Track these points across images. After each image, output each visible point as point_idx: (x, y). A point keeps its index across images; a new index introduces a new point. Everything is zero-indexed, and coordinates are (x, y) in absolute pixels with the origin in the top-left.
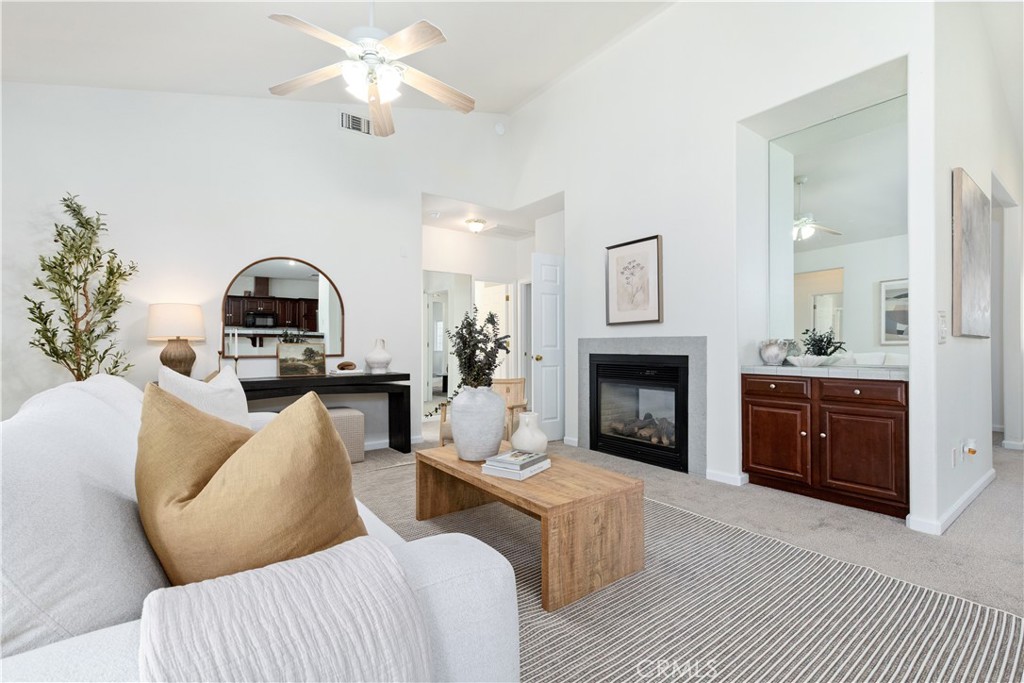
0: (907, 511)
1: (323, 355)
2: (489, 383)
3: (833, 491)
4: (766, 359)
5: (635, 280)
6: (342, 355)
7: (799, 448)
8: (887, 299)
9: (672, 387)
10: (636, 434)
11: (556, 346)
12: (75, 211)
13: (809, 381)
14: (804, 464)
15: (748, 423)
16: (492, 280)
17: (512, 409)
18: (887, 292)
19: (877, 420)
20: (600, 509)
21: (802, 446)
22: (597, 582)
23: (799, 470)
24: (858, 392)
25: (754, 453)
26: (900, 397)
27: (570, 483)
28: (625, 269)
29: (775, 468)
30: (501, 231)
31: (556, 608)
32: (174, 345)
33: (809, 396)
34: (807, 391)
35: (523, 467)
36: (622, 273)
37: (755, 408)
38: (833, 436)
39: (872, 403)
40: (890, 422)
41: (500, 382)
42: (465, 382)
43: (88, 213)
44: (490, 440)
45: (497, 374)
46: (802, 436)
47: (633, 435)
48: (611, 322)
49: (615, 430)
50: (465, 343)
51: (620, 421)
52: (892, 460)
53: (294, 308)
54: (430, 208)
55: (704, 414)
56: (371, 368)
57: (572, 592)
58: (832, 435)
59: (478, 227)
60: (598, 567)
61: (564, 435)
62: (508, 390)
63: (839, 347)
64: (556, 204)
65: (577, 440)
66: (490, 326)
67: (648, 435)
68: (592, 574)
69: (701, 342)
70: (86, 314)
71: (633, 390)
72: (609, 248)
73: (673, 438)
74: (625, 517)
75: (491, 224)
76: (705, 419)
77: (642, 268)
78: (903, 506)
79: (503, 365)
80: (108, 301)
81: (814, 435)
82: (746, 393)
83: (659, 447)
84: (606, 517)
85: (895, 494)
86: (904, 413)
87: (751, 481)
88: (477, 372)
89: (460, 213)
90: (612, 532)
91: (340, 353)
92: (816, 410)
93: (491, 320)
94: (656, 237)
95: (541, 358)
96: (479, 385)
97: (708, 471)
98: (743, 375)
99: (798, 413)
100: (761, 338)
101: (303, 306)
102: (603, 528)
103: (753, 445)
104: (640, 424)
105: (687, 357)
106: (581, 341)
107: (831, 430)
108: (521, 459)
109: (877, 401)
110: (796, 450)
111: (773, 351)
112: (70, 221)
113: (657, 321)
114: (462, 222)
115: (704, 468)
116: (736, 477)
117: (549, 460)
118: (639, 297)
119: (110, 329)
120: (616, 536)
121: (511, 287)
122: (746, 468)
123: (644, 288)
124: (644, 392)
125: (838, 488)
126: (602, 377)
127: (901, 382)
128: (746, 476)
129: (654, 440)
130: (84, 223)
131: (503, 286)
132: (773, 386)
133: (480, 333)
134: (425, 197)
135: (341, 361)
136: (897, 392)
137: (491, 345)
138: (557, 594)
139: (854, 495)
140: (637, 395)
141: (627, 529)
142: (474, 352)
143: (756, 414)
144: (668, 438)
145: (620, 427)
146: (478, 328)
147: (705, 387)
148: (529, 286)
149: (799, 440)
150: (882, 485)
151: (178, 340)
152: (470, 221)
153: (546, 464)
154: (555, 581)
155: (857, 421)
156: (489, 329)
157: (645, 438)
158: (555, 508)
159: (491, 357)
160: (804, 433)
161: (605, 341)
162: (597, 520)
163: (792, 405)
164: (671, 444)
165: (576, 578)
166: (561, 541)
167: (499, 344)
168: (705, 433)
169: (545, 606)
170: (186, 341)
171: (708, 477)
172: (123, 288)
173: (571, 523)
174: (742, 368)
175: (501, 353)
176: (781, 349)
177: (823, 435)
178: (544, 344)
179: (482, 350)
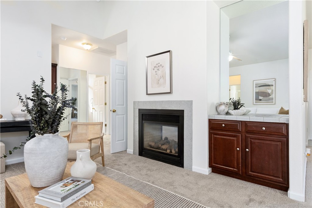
0: (288, 188)
3: (252, 177)
4: (219, 112)
5: (159, 72)
7: (236, 156)
8: (256, 87)
9: (176, 125)
10: (160, 148)
11: (124, 105)
13: (240, 123)
14: (238, 164)
15: (212, 143)
18: (256, 84)
19: (273, 143)
21: (237, 155)
23: (236, 167)
24: (264, 128)
25: (215, 158)
26: (284, 132)
28: (155, 67)
29: (224, 166)
30: (100, 50)
33: (241, 131)
34: (239, 128)
36: (154, 69)
37: (215, 136)
39: (271, 135)
40: (279, 143)
46: (237, 150)
48: (148, 93)
49: (151, 146)
51: (153, 142)
52: (280, 163)
58: (251, 150)
59: (89, 47)
61: (127, 149)
63: (242, 105)
64: (123, 36)
65: (133, 151)
67: (165, 148)
69: (190, 103)
71: (160, 127)
72: (148, 57)
73: (177, 150)
75: (95, 47)
76: (192, 141)
77: (162, 67)
78: (285, 185)
81: (243, 150)
82: (210, 129)
83: (171, 155)
85: (282, 180)
86: (286, 139)
87: (213, 172)
92: (244, 137)
94: (169, 51)
95: (115, 111)
96: (44, 133)
97: (193, 167)
98: (209, 120)
99: (235, 139)
100: (216, 101)
103: (214, 154)
104: (162, 142)
105: (184, 110)
106: (135, 102)
107: (251, 147)
108: (67, 189)
109: (273, 133)
110: (234, 157)
111: (223, 108)
113: (170, 93)
115: (191, 165)
116: (206, 170)
117: (92, 185)
118: (161, 81)
121: (108, 77)
122: (210, 166)
123: (163, 77)
124: (164, 128)
125: (254, 176)
126: (145, 120)
127: (285, 123)
128: (210, 169)
129: (168, 151)
132: (224, 125)
134: (53, 26)
136: (283, 129)
139: (261, 180)
140: (162, 129)
143: (215, 138)
144: (175, 150)
145: (153, 144)
147: (192, 125)
149: (236, 152)
150: (275, 175)
152: (83, 44)
153: (91, 188)
155: (263, 143)
157: (164, 150)
160: (238, 149)
161: (145, 102)
163: (232, 135)
164: (176, 153)
167: (67, 104)
168: (192, 148)
171: (193, 170)
174: (209, 116)
176: (226, 107)
177: (247, 150)
178: (117, 104)
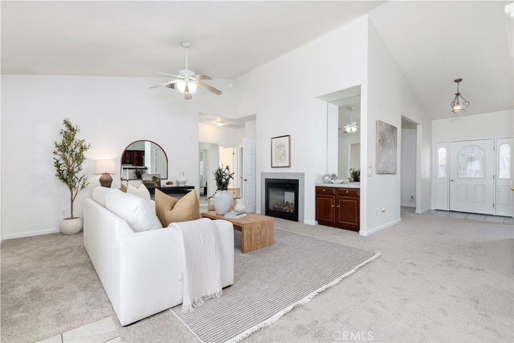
0: (359, 229)
1: (159, 179)
2: (227, 189)
4: (325, 181)
5: (281, 151)
6: (167, 179)
9: (294, 191)
11: (252, 175)
12: (69, 126)
14: (333, 216)
15: (317, 203)
16: (226, 146)
17: (234, 199)
19: (353, 201)
20: (260, 226)
21: (332, 210)
22: (258, 247)
23: (332, 218)
24: (347, 192)
25: (319, 213)
26: (358, 194)
27: (251, 219)
28: (278, 146)
29: (325, 218)
30: (231, 126)
31: (246, 252)
32: (105, 175)
33: (335, 194)
34: (334, 192)
35: (237, 215)
36: (277, 148)
37: (320, 198)
38: (341, 207)
39: (351, 195)
41: (230, 189)
42: (219, 189)
43: (74, 125)
44: (227, 208)
45: (229, 187)
47: (281, 209)
48: (273, 166)
49: (275, 208)
50: (219, 176)
52: (356, 214)
53: (131, 154)
54: (201, 117)
55: (304, 200)
56: (178, 184)
57: (251, 249)
59: (221, 125)
60: (259, 242)
61: (256, 210)
62: (234, 193)
64: (253, 118)
65: (260, 212)
66: (227, 170)
68: (257, 244)
69: (303, 175)
70: (72, 164)
71: (282, 192)
72: (272, 138)
73: (294, 209)
74: (267, 228)
75: (227, 123)
77: (284, 147)
79: (232, 183)
80: (79, 159)
81: (336, 206)
82: (317, 193)
83: (289, 213)
84: (261, 228)
85: (357, 224)
86: (359, 198)
87: (319, 224)
88: (222, 185)
89: (214, 119)
90: (263, 233)
91: (166, 178)
92: (337, 198)
93: (227, 168)
94: (288, 136)
95: (247, 180)
96: (223, 190)
97: (305, 221)
98: (316, 187)
99: (331, 199)
100: (323, 173)
101: (135, 154)
102: (260, 231)
104: (284, 205)
105: (298, 180)
106: (262, 173)
107: (341, 205)
108: (237, 213)
110: (331, 212)
111: (327, 178)
112: (65, 129)
113: (289, 167)
114: (214, 122)
115: (304, 219)
116: (313, 222)
118: (283, 157)
119: (79, 169)
120: (265, 234)
121: (235, 149)
122: (317, 219)
123: (284, 154)
124: (286, 193)
125: (342, 224)
126: (270, 187)
127: (359, 189)
128: (317, 222)
129: (288, 211)
130: (72, 129)
131: (232, 148)
132: (324, 190)
133: (224, 172)
134: (200, 114)
135: (167, 181)
136: (357, 192)
137: (228, 177)
138: (246, 249)
139: (346, 226)
140: (284, 194)
141: (268, 232)
142: (222, 179)
143: (320, 200)
144: (292, 210)
145: (276, 206)
146: (223, 171)
147: (304, 191)
148: (242, 148)
149: (332, 208)
150: (354, 222)
151: (106, 173)
152: (218, 122)
154: (246, 245)
155: (347, 202)
156: (227, 171)
157: (285, 210)
158: (245, 224)
159: (227, 180)
160: (333, 206)
161: (271, 173)
162: (258, 229)
163: (330, 197)
164: (293, 212)
165: (252, 245)
166: (248, 234)
167: (230, 176)
168: (304, 207)
169: (243, 252)
170: (109, 174)
171: (305, 223)
172: (85, 154)
173: (251, 229)
174: (316, 184)
175: (231, 179)
177: (338, 206)
178: (248, 175)
179: (224, 178)
